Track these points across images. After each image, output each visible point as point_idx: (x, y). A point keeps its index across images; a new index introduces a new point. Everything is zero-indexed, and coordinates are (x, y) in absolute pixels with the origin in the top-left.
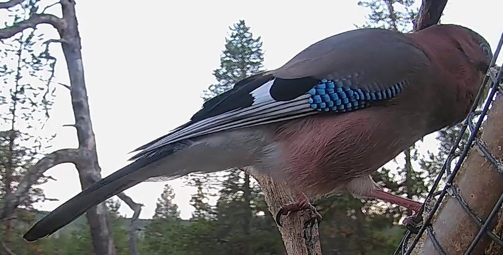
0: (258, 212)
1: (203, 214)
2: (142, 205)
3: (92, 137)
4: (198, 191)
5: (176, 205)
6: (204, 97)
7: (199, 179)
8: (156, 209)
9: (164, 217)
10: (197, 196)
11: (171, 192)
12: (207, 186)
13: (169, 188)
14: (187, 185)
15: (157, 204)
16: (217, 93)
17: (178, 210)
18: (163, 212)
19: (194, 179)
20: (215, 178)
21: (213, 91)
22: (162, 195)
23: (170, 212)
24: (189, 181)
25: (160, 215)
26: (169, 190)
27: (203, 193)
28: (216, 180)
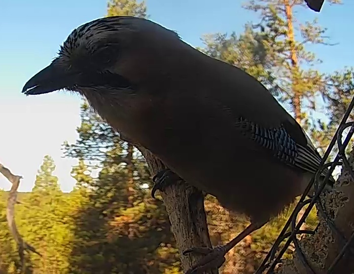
0: (142, 184)
2: (20, 178)
4: (80, 163)
5: (56, 177)
7: (80, 151)
8: (36, 182)
9: (44, 190)
10: (78, 168)
11: (51, 164)
12: (89, 157)
13: (49, 159)
14: (68, 155)
15: (37, 176)
17: (58, 183)
18: (43, 184)
19: (75, 150)
20: (97, 149)
22: (42, 167)
24: (69, 152)
26: (49, 162)
27: (84, 165)
28: (98, 152)
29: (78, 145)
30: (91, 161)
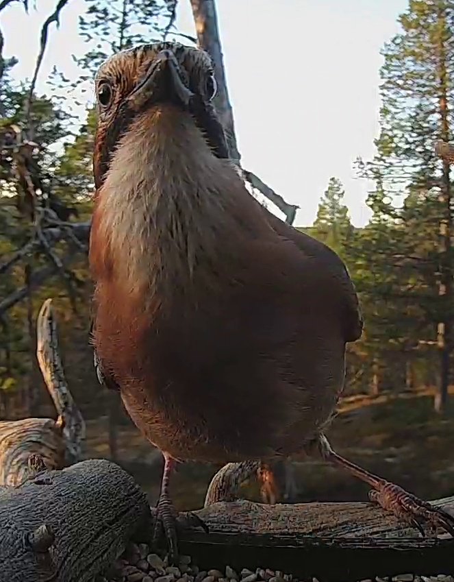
1: (384, 220)
2: (297, 207)
3: (228, 111)
4: (377, 187)
5: (345, 207)
6: (385, 53)
7: (379, 170)
8: (318, 213)
9: (329, 224)
10: (375, 194)
11: (338, 189)
12: (390, 180)
13: (336, 183)
14: (360, 177)
15: (320, 205)
16: (404, 48)
17: (348, 215)
18: (328, 216)
19: (371, 169)
20: (401, 168)
21: (398, 44)
22: (327, 192)
23: (337, 218)
24: (364, 172)
25: (324, 221)
26: (336, 186)
27: (383, 191)
28: (402, 172)
29: (376, 162)
30: (392, 185)
